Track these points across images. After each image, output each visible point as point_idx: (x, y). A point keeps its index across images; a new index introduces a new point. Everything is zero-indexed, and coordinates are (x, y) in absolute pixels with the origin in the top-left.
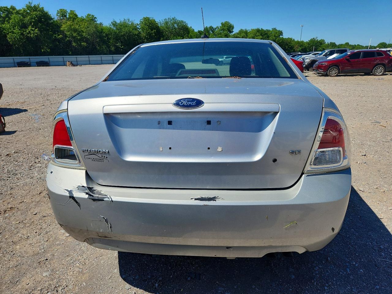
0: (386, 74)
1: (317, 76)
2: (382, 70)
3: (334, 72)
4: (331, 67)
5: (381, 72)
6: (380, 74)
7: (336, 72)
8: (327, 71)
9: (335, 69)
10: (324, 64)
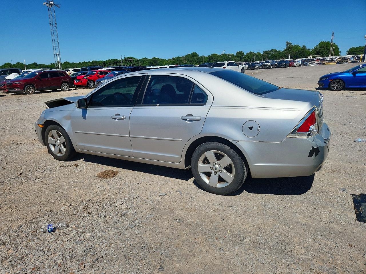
0: (71, 90)
1: (13, 94)
2: (67, 86)
3: (31, 90)
4: (26, 85)
5: (67, 88)
6: (67, 89)
7: (33, 90)
8: (24, 89)
9: (31, 88)
10: (18, 83)
